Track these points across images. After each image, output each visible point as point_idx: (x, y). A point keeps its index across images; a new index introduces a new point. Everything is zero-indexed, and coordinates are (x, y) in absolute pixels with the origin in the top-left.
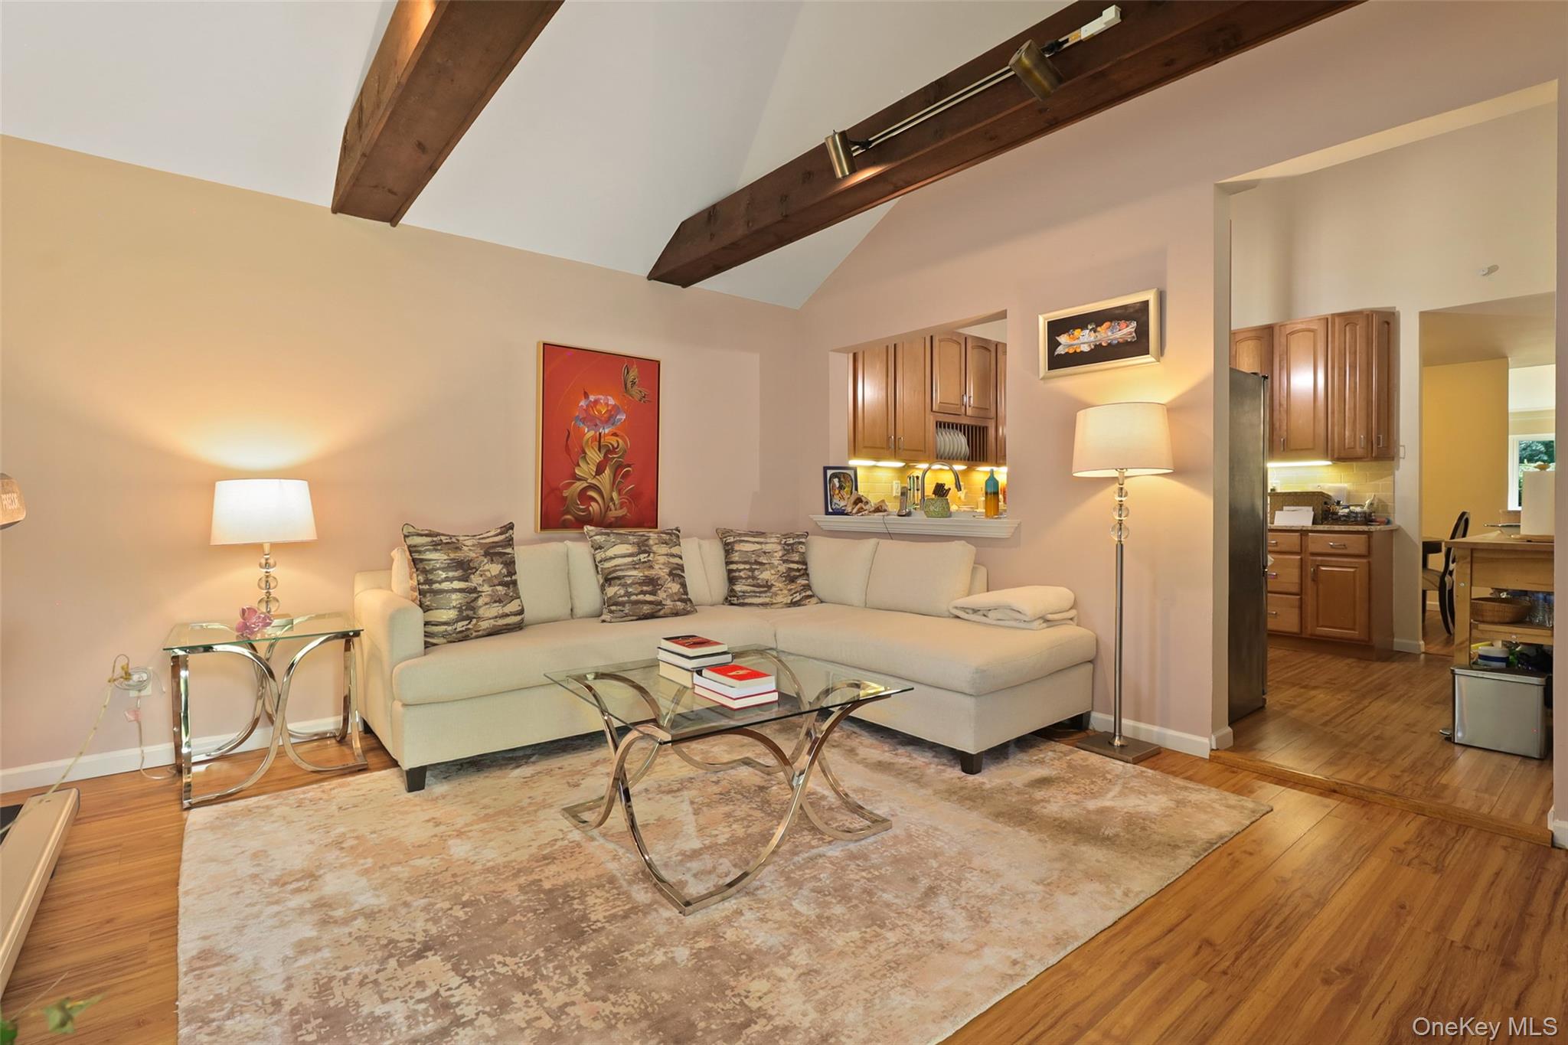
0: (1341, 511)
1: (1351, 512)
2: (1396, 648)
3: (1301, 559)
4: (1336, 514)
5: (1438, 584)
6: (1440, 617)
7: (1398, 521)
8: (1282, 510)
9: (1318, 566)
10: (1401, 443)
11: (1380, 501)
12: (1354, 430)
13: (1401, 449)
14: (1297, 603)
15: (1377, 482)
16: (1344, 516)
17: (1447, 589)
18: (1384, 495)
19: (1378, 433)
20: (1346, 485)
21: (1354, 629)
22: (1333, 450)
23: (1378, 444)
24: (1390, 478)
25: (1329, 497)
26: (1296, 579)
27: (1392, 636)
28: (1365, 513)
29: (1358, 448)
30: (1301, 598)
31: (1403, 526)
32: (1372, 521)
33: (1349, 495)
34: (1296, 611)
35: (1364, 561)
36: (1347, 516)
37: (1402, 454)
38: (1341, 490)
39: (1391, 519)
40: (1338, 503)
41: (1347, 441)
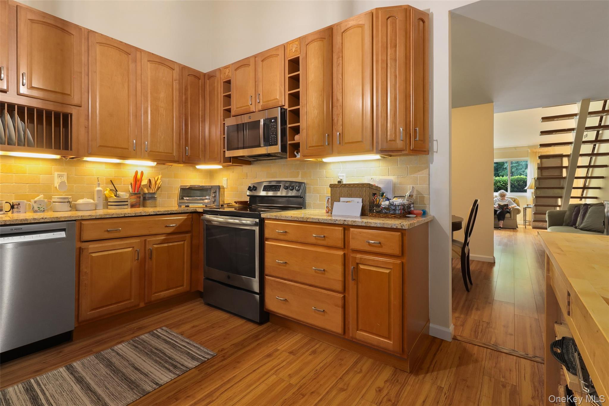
0: (383, 203)
1: (391, 204)
2: (431, 334)
3: (344, 254)
4: (379, 206)
5: (460, 254)
6: (461, 274)
7: (432, 212)
8: (339, 201)
9: (358, 264)
10: (435, 139)
11: (419, 193)
12: (394, 122)
13: (435, 143)
14: (340, 303)
15: (415, 175)
16: (385, 208)
17: (466, 256)
18: (421, 187)
19: (416, 126)
20: (392, 178)
21: (389, 338)
22: (377, 142)
23: (415, 137)
24: (425, 171)
25: (378, 188)
26: (339, 276)
27: (428, 321)
28: (403, 205)
29: (398, 141)
30: (344, 297)
31: (437, 217)
32: (410, 213)
33: (394, 187)
34: (340, 310)
35: (398, 261)
36: (388, 208)
37: (435, 149)
38: (389, 182)
39: (427, 210)
40: (382, 195)
41: (389, 133)
